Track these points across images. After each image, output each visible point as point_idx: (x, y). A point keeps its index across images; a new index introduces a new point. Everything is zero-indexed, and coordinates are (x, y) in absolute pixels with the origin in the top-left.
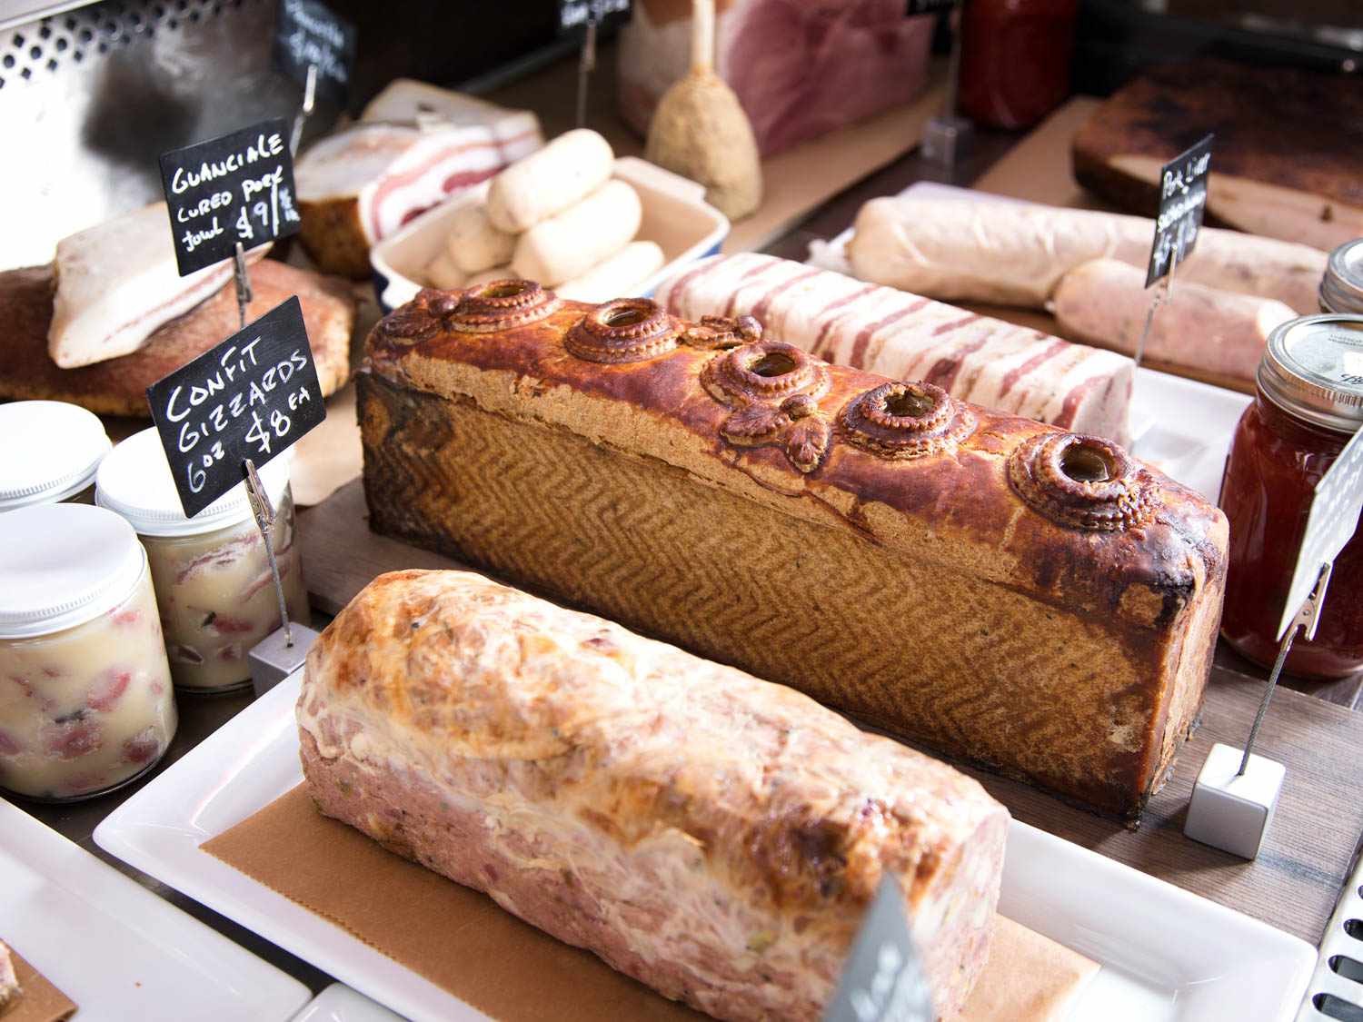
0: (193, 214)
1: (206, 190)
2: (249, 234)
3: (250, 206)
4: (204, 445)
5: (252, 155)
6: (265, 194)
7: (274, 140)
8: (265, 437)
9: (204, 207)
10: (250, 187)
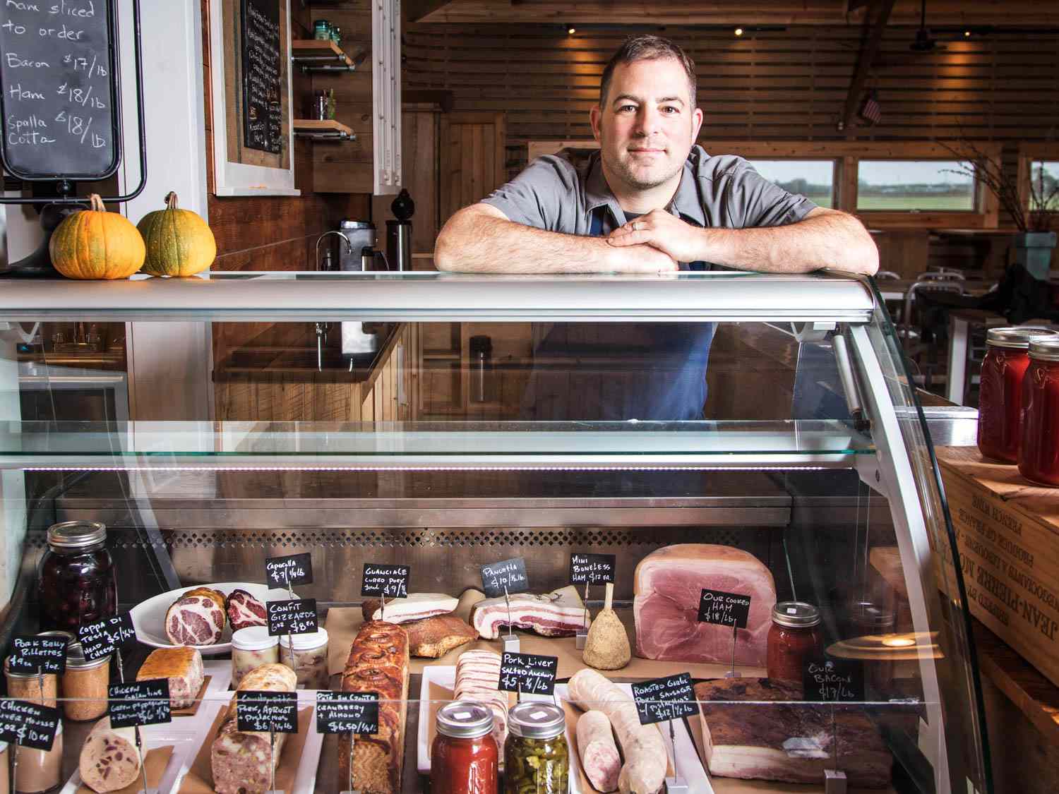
0: (370, 581)
1: (377, 576)
2: (388, 592)
3: (390, 586)
4: (279, 621)
5: (395, 572)
6: (397, 584)
7: (404, 571)
8: (297, 628)
9: (374, 580)
10: (391, 580)
